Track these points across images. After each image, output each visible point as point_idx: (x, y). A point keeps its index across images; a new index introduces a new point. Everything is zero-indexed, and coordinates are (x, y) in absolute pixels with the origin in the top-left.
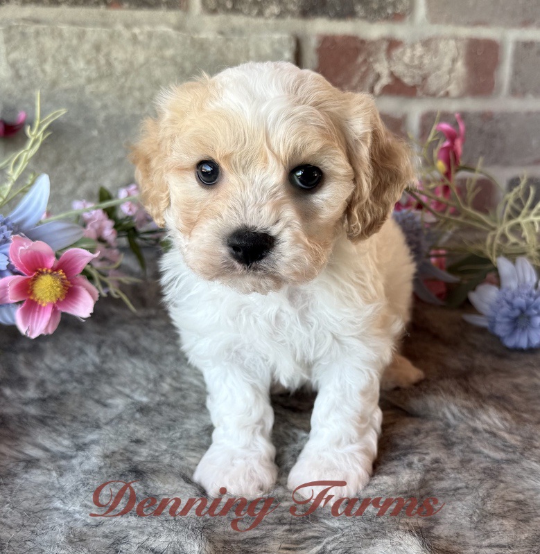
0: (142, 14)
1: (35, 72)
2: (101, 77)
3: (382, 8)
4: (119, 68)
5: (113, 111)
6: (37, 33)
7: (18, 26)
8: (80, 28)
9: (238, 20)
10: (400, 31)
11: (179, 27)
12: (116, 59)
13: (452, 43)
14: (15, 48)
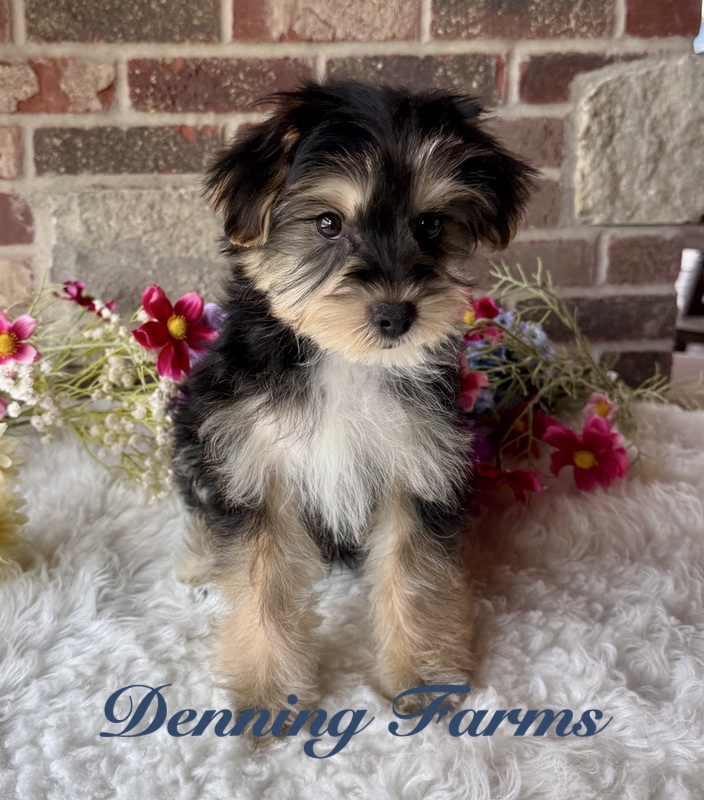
0: (188, 177)
1: (103, 227)
2: (155, 230)
4: (169, 221)
5: (165, 255)
6: (104, 197)
7: (89, 192)
8: (140, 191)
12: (166, 214)
14: (87, 210)
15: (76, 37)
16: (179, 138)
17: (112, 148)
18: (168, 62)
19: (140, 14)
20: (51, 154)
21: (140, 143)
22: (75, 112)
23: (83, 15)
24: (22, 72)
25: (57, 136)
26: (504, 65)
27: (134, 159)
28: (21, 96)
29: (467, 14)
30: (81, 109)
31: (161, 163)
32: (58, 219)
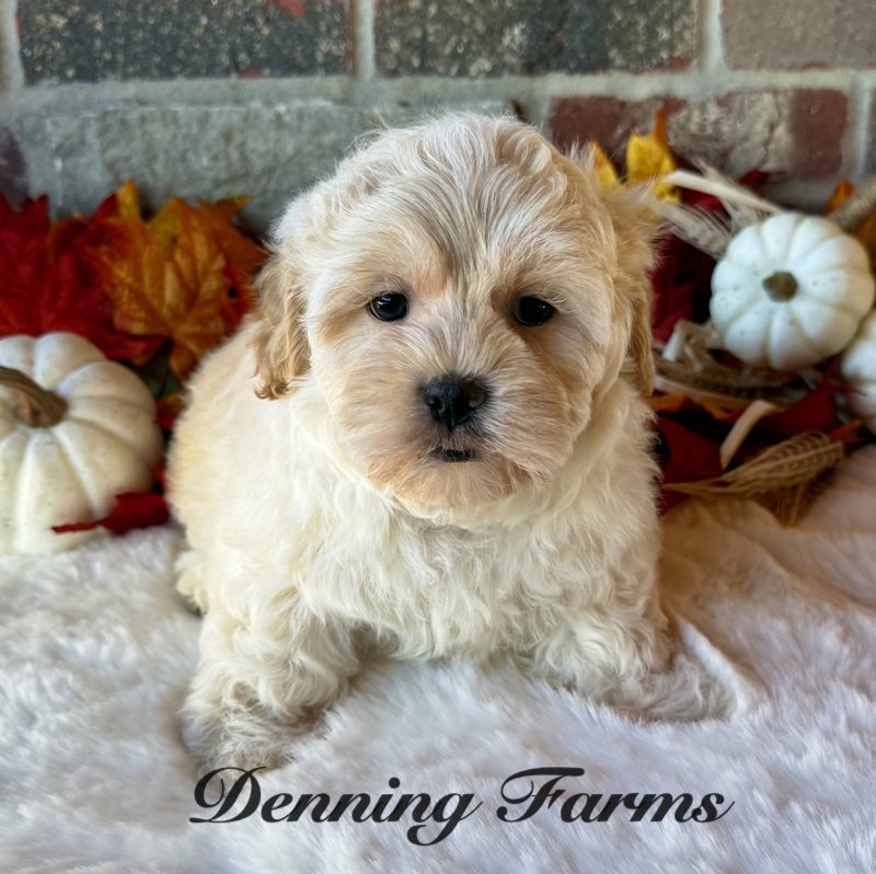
0: (290, 83)
1: (142, 175)
2: (233, 179)
3: (651, 52)
4: (258, 164)
6: (143, 120)
7: (116, 111)
8: (204, 108)
9: (429, 84)
10: (682, 85)
11: (344, 100)
12: (253, 151)
13: (768, 98)
14: (113, 143)
16: (272, 10)
17: (154, 30)
20: (49, 44)
21: (204, 21)
25: (57, 10)
27: (194, 50)
31: (243, 57)
32: (64, 161)
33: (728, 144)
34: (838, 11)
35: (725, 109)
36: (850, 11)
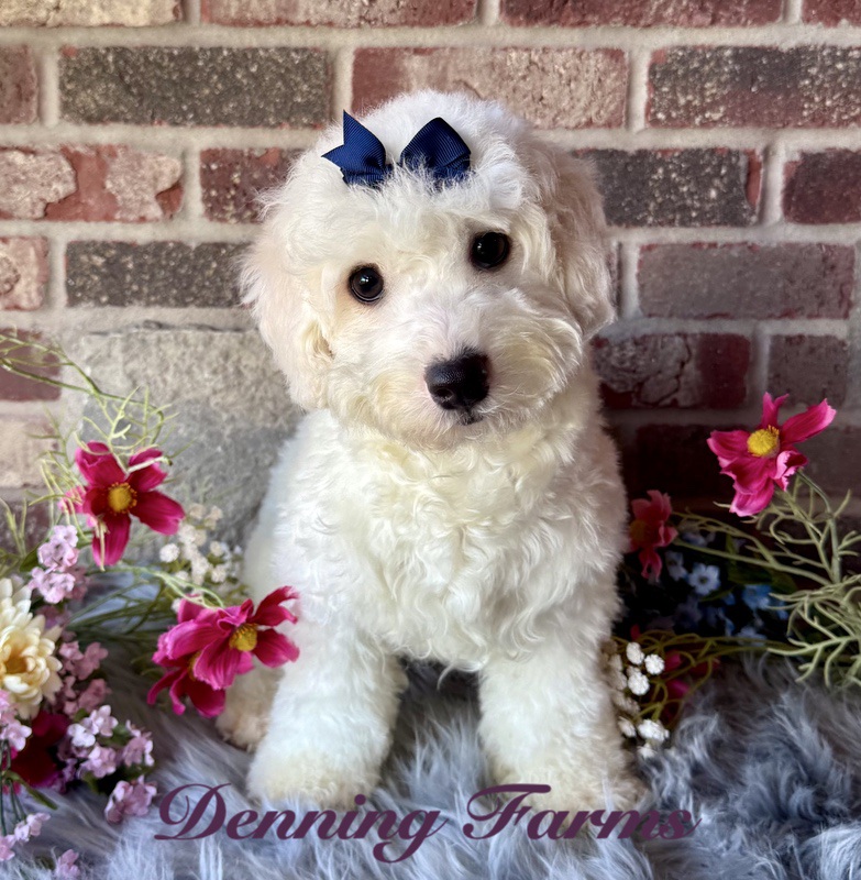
1: (155, 382)
2: (228, 388)
4: (249, 377)
5: (242, 425)
6: (159, 340)
7: (137, 333)
8: (210, 332)
12: (246, 366)
13: (678, 340)
14: (137, 356)
15: (129, 117)
17: (174, 271)
18: (257, 154)
19: (220, 86)
20: (88, 276)
21: (214, 265)
22: (124, 221)
23: (141, 86)
24: (52, 163)
25: (97, 253)
26: (759, 166)
27: (204, 286)
28: (51, 197)
29: (703, 89)
30: (132, 217)
32: (92, 368)
33: (643, 376)
34: (740, 273)
35: (641, 347)
36: (751, 273)
